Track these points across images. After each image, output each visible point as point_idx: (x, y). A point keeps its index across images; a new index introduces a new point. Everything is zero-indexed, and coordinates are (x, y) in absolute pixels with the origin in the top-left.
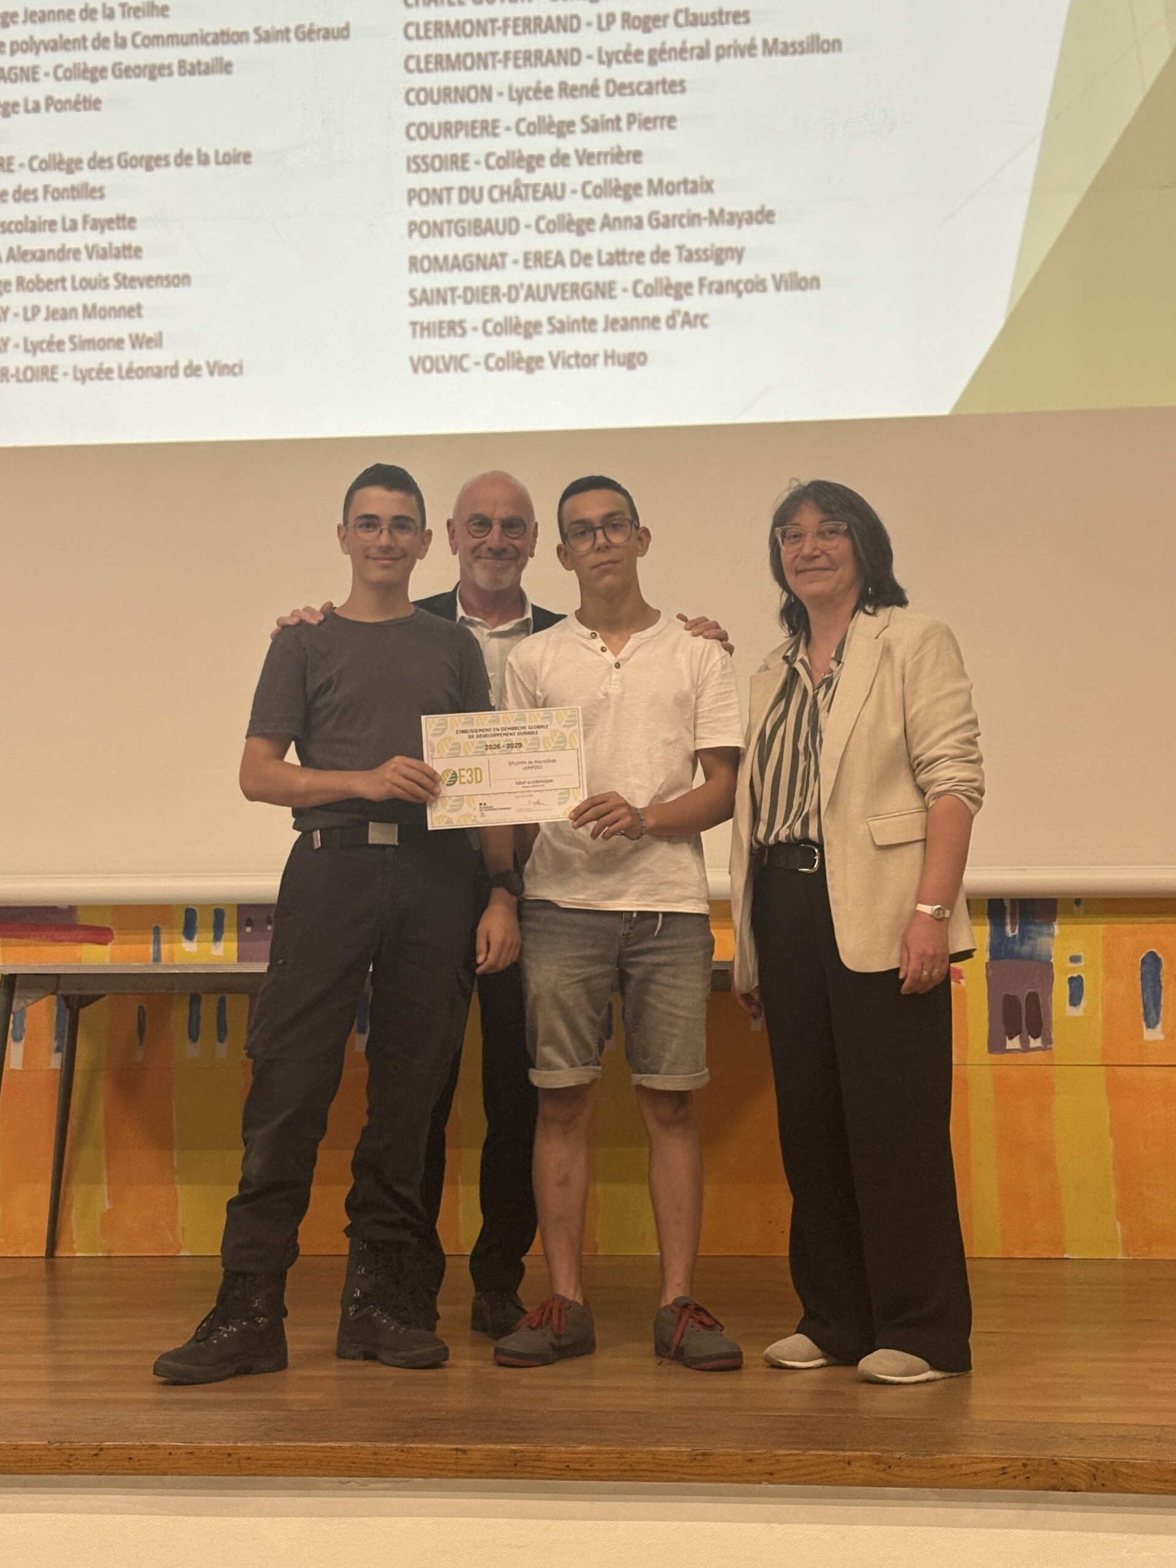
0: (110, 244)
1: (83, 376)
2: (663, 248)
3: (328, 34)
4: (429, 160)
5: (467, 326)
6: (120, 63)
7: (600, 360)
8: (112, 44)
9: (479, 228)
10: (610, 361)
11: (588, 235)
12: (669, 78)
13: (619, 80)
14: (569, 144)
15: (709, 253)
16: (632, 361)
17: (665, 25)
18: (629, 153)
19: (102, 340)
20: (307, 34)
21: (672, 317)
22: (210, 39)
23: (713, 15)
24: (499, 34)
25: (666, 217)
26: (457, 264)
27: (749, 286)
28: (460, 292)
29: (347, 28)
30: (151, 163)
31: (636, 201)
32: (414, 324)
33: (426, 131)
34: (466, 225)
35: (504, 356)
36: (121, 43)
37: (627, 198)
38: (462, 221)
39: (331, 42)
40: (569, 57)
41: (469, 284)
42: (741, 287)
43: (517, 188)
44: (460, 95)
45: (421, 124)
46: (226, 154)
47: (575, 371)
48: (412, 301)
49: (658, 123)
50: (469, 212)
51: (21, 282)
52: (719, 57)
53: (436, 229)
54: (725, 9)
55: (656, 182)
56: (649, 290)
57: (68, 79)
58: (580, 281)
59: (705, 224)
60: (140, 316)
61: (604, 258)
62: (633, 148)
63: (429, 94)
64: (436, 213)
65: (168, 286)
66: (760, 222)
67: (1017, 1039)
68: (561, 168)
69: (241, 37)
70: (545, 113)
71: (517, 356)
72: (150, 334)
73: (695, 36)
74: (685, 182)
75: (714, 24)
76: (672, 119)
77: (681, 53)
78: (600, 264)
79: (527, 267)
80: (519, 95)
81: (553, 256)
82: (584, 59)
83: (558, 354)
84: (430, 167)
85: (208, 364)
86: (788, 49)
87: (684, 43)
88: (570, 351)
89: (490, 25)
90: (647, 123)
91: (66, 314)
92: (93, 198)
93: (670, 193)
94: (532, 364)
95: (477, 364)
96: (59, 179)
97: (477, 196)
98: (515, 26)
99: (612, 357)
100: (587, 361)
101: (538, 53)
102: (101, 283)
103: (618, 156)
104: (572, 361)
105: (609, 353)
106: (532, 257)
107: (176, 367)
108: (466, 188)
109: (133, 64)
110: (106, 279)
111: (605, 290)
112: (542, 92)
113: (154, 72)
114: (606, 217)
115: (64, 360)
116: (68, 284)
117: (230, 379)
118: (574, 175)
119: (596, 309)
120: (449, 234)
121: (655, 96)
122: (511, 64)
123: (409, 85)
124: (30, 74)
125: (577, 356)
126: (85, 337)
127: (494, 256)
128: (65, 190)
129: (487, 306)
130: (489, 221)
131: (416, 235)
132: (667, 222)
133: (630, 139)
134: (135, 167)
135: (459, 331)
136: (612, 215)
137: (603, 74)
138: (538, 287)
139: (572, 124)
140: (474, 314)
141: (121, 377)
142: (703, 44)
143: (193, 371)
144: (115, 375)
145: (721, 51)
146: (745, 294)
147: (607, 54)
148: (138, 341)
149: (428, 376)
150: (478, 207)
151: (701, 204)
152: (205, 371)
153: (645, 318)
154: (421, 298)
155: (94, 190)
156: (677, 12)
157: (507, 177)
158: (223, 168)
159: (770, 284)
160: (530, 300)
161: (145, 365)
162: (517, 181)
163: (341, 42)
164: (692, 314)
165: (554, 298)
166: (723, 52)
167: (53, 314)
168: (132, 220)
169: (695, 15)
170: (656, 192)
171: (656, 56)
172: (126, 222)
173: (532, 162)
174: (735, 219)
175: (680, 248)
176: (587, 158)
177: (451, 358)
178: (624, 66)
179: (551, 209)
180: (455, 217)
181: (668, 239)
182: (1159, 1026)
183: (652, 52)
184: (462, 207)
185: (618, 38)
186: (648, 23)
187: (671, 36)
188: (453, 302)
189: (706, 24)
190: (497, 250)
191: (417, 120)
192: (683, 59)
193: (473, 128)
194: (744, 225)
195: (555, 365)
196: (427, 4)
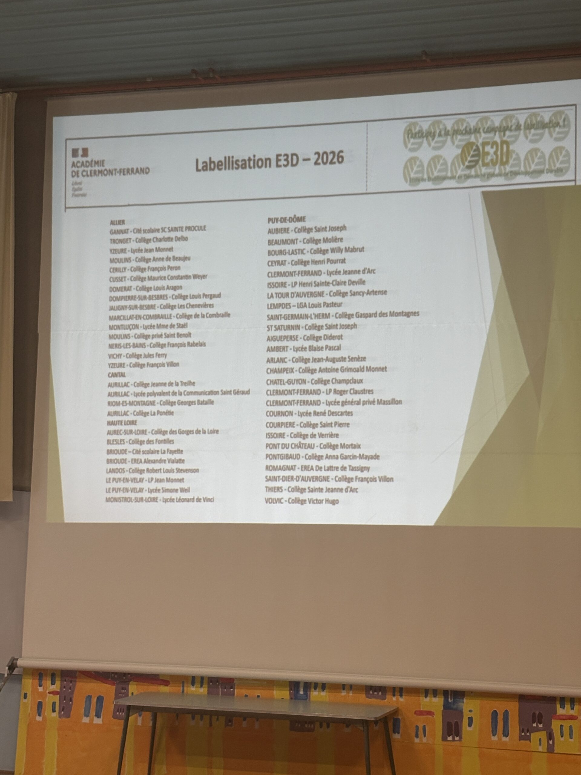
0: (175, 459)
1: (166, 501)
2: (345, 466)
3: (243, 393)
4: (273, 435)
5: (283, 488)
6: (180, 400)
7: (324, 502)
8: (178, 394)
9: (288, 457)
11: (321, 461)
12: (348, 411)
13: (332, 411)
14: (316, 431)
15: (359, 468)
16: (334, 502)
17: (347, 393)
18: (335, 434)
19: (172, 489)
20: (237, 392)
21: (347, 489)
22: (207, 393)
23: (362, 391)
24: (296, 394)
25: (346, 456)
26: (281, 468)
27: (371, 480)
28: (281, 477)
29: (249, 391)
30: (188, 432)
31: (336, 450)
32: (267, 487)
33: (273, 425)
34: (283, 456)
35: (294, 499)
36: (180, 394)
37: (334, 449)
38: (283, 454)
39: (244, 396)
40: (317, 403)
41: (284, 475)
42: (369, 480)
43: (300, 444)
44: (283, 414)
45: (271, 423)
46: (211, 430)
47: (316, 505)
48: (266, 480)
49: (344, 425)
50: (285, 452)
51: (148, 470)
53: (274, 457)
54: (366, 389)
55: (343, 444)
56: (340, 480)
57: (164, 405)
58: (319, 476)
59: (358, 459)
60: (183, 482)
61: (326, 468)
63: (273, 413)
64: (274, 452)
65: (192, 472)
66: (375, 459)
67: (451, 736)
68: (313, 439)
69: (217, 393)
70: (309, 421)
71: (298, 499)
72: (186, 488)
73: (356, 398)
74: (352, 445)
75: (362, 394)
76: (348, 424)
77: (352, 403)
78: (325, 470)
79: (302, 470)
80: (301, 414)
81: (310, 467)
82: (321, 404)
83: (311, 499)
84: (273, 437)
85: (203, 498)
86: (385, 403)
87: (353, 399)
88: (315, 498)
89: (293, 392)
90: (341, 425)
91: (161, 481)
92: (171, 443)
93: (347, 448)
94: (303, 502)
95: (286, 501)
96: (161, 437)
97: (287, 446)
98: (301, 392)
99: (328, 501)
100: (320, 502)
101: (307, 401)
102: (172, 471)
103: (331, 435)
104: (315, 502)
105: (327, 499)
106: (304, 467)
107: (194, 499)
108: (284, 444)
109: (184, 401)
110: (173, 470)
111: (326, 479)
112: (308, 414)
113: (190, 403)
114: (327, 455)
115: (160, 495)
116: (162, 471)
117: (210, 503)
118: (317, 441)
119: (323, 485)
120: (278, 459)
121: (343, 416)
122: (299, 404)
123: (267, 410)
124: (152, 403)
125: (317, 500)
126: (167, 488)
127: (292, 466)
128: (162, 441)
129: (289, 482)
130: (291, 455)
132: (346, 458)
134: (183, 434)
135: (280, 490)
136: (329, 455)
137: (327, 408)
138: (305, 477)
139: (317, 424)
140: (285, 485)
141: (177, 502)
142: (359, 400)
143: (199, 500)
144: (175, 501)
146: (370, 482)
147: (329, 402)
148: (183, 490)
149: (270, 505)
150: (287, 450)
151: (356, 452)
152: (202, 500)
153: (338, 489)
154: (269, 479)
155: (171, 441)
156: (351, 389)
157: (297, 441)
158: (210, 435)
159: (378, 479)
160: (303, 481)
161: (184, 498)
162: (300, 442)
163: (247, 395)
164: (353, 488)
165: (310, 481)
166: (365, 403)
167: (157, 481)
168: (182, 451)
169: (356, 391)
170: (343, 448)
171: (344, 403)
172: (180, 452)
173: (305, 436)
174: (367, 458)
175: (350, 466)
176: (321, 436)
177: (278, 499)
178: (334, 406)
179: (310, 452)
180: (280, 453)
181: (347, 463)
182: (496, 735)
183: (343, 402)
184: (283, 450)
185: (332, 397)
186: (342, 393)
187: (349, 397)
188: (279, 481)
189: (359, 394)
190: (293, 464)
191: (270, 421)
192: (352, 405)
193: (287, 424)
194: (370, 460)
195: (310, 503)
196: (274, 384)
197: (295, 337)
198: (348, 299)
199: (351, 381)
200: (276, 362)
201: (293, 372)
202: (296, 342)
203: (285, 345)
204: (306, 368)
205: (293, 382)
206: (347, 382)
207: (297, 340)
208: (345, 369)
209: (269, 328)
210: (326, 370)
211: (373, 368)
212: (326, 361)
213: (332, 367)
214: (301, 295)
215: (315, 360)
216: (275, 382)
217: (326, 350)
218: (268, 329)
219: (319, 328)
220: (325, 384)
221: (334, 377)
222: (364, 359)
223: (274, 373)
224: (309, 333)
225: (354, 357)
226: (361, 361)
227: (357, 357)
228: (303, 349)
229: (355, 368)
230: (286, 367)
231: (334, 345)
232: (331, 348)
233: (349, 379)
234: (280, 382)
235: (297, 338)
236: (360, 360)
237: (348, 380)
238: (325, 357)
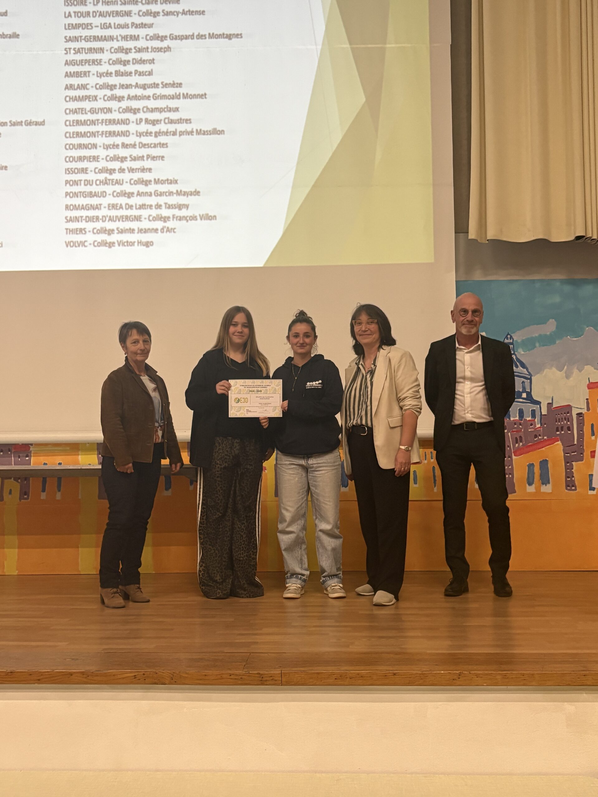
2: (159, 203)
3: (37, 124)
4: (73, 170)
5: (87, 230)
7: (136, 244)
9: (91, 195)
10: (139, 244)
11: (132, 198)
12: (162, 142)
13: (144, 143)
14: (125, 165)
15: (176, 206)
16: (148, 244)
17: (161, 123)
18: (147, 169)
20: (29, 123)
21: (163, 229)
23: (178, 120)
24: (100, 125)
25: (161, 192)
26: (83, 208)
27: (191, 218)
28: (84, 218)
29: (44, 121)
31: (149, 186)
32: (67, 229)
33: (73, 159)
34: (87, 193)
35: (101, 241)
37: (146, 185)
38: (85, 192)
39: (38, 127)
40: (125, 134)
41: (88, 215)
42: (188, 218)
43: (106, 180)
44: (85, 146)
45: (71, 157)
47: (127, 247)
48: (66, 221)
49: (158, 158)
50: (88, 189)
52: (180, 135)
53: (76, 195)
54: (183, 118)
55: (157, 180)
56: (154, 219)
58: (129, 215)
59: (175, 195)
61: (138, 207)
62: (149, 167)
63: (74, 146)
64: (75, 189)
66: (195, 195)
68: (122, 174)
69: (4, 124)
70: (116, 154)
71: (105, 242)
73: (171, 128)
74: (168, 180)
75: (179, 123)
76: (163, 157)
77: (166, 133)
78: (136, 209)
79: (109, 209)
80: (107, 147)
81: (119, 205)
82: (131, 135)
83: (120, 241)
84: (74, 172)
86: (205, 133)
87: (167, 130)
88: (125, 240)
89: (96, 122)
90: (154, 158)
93: (162, 184)
94: (111, 245)
95: (90, 244)
97: (91, 183)
98: (106, 122)
99: (141, 242)
100: (131, 244)
101: (114, 132)
103: (143, 170)
104: (126, 244)
105: (139, 241)
106: (111, 205)
108: (87, 180)
111: (138, 218)
112: (116, 146)
114: (138, 192)
118: (127, 176)
119: (134, 225)
120: (80, 197)
121: (157, 148)
122: (104, 136)
123: (66, 143)
125: (127, 242)
127: (97, 205)
129: (94, 223)
130: (95, 192)
131: (68, 197)
132: (161, 194)
133: (147, 164)
135: (83, 232)
136: (141, 191)
137: (138, 140)
138: (113, 217)
139: (126, 158)
140: (89, 226)
142: (174, 130)
145: (181, 133)
146: (189, 221)
147: (139, 133)
149: (72, 248)
150: (91, 187)
151: (173, 188)
153: (153, 229)
154: (70, 220)
156: (165, 119)
157: (102, 176)
159: (198, 218)
160: (110, 221)
162: (106, 178)
163: (41, 127)
164: (170, 228)
165: (119, 221)
166: (182, 133)
169: (172, 120)
170: (157, 183)
171: (157, 134)
173: (112, 171)
174: (186, 194)
175: (166, 204)
176: (131, 170)
177: (80, 242)
178: (146, 137)
179: (118, 188)
180: (83, 191)
181: (162, 200)
183: (156, 133)
184: (86, 187)
185: (143, 127)
186: (154, 122)
187: (163, 127)
188: (82, 221)
189: (175, 123)
190: (98, 203)
191: (69, 155)
192: (167, 135)
193: (90, 158)
194: (189, 196)
195: (119, 245)
196: (74, 113)
197: (98, 61)
198: (161, 19)
199: (166, 110)
200: (77, 89)
201: (97, 100)
202: (99, 66)
203: (87, 70)
204: (112, 95)
205: (97, 111)
206: (161, 110)
207: (101, 65)
208: (158, 96)
209: (67, 51)
210: (136, 98)
211: (191, 95)
212: (135, 88)
213: (142, 94)
214: (105, 15)
215: (122, 86)
216: (75, 111)
217: (135, 75)
218: (65, 52)
219: (127, 51)
220: (135, 113)
221: (145, 105)
222: (180, 85)
223: (73, 101)
224: (114, 57)
225: (168, 82)
226: (177, 87)
227: (172, 83)
228: (109, 74)
229: (169, 95)
230: (88, 94)
231: (145, 70)
232: (141, 74)
233: (163, 107)
234: (82, 111)
235: (100, 62)
236: (175, 86)
237: (161, 108)
238: (134, 84)
